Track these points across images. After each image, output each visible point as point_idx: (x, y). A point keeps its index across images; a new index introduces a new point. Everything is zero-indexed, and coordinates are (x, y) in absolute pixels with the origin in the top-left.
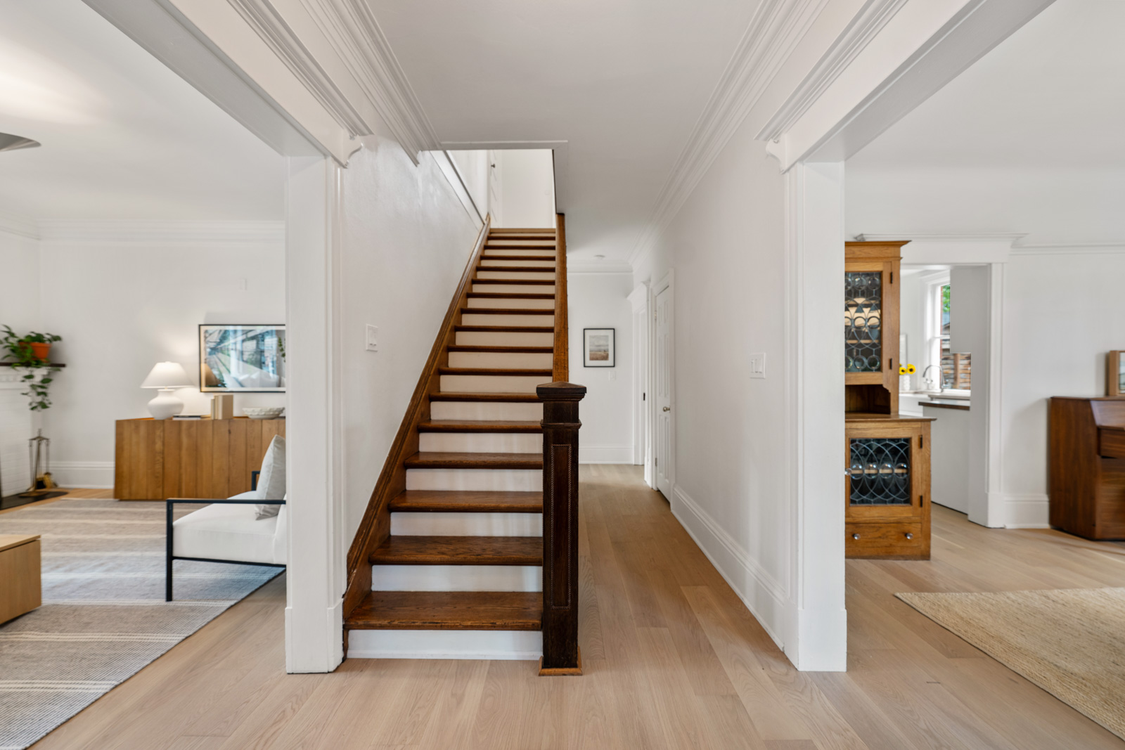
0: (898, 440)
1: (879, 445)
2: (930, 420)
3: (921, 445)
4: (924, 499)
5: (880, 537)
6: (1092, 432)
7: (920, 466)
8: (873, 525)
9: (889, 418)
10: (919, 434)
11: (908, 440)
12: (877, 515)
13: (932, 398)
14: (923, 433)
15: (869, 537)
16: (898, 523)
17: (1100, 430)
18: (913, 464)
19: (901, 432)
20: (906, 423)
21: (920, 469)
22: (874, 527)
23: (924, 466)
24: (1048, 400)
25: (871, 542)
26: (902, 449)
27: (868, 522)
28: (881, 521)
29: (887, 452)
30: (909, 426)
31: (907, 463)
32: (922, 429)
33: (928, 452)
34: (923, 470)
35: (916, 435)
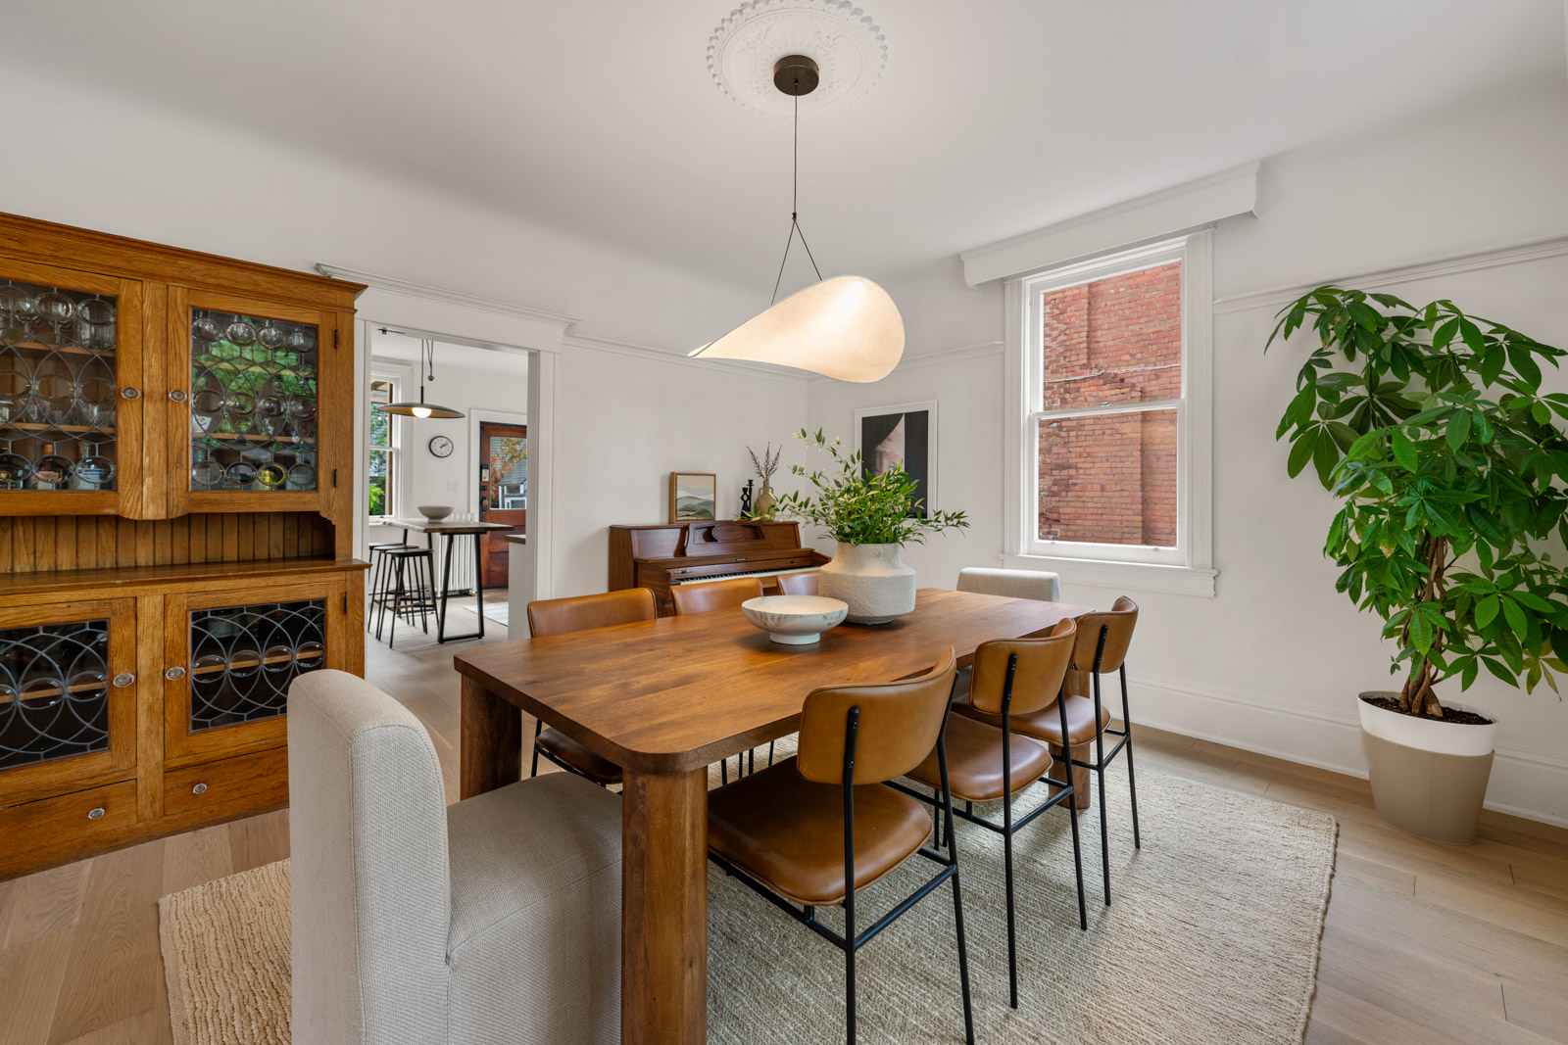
1: (263, 617)
3: (344, 609)
5: (259, 776)
6: (631, 567)
7: (343, 642)
8: (243, 758)
9: (334, 564)
10: (341, 591)
11: (322, 602)
12: (253, 739)
14: (349, 588)
15: (235, 780)
17: (639, 565)
18: (329, 639)
19: (307, 591)
20: (317, 575)
21: (343, 647)
22: (247, 760)
23: (352, 642)
24: (608, 532)
25: (238, 789)
26: (309, 618)
27: (232, 754)
28: (261, 748)
29: (279, 625)
30: (322, 579)
31: (320, 641)
32: (348, 584)
33: (359, 619)
34: (350, 647)
35: (336, 592)
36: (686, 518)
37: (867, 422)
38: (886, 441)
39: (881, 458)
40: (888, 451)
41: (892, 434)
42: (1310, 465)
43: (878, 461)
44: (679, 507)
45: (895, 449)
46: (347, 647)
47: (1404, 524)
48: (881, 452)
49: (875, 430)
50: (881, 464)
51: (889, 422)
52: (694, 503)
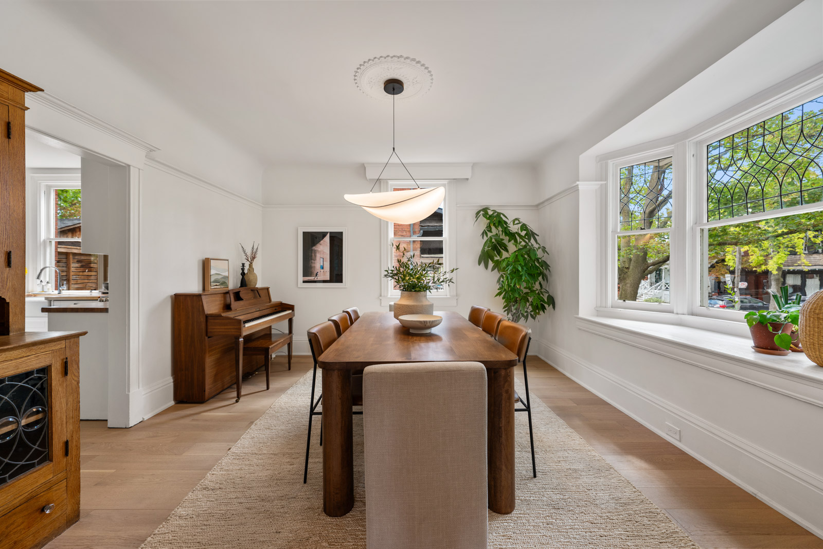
0: (28, 374)
2: (77, 336)
3: (65, 372)
4: (70, 443)
6: (203, 319)
7: (64, 401)
9: (9, 342)
10: (62, 357)
11: (45, 371)
13: (50, 300)
14: (68, 355)
16: (28, 500)
17: (207, 317)
18: (53, 401)
19: (33, 362)
20: (42, 346)
21: (64, 405)
23: (71, 399)
24: (171, 297)
26: (34, 387)
29: (6, 397)
30: (47, 349)
31: (43, 404)
32: (68, 350)
33: (76, 379)
34: (69, 404)
35: (58, 359)
36: (216, 287)
37: (306, 235)
38: (318, 245)
39: (315, 253)
40: (319, 250)
41: (322, 241)
42: (483, 263)
43: (313, 255)
44: (212, 280)
45: (323, 249)
46: (67, 404)
47: (522, 279)
48: (315, 250)
49: (311, 240)
50: (315, 256)
51: (320, 236)
52: (219, 277)
